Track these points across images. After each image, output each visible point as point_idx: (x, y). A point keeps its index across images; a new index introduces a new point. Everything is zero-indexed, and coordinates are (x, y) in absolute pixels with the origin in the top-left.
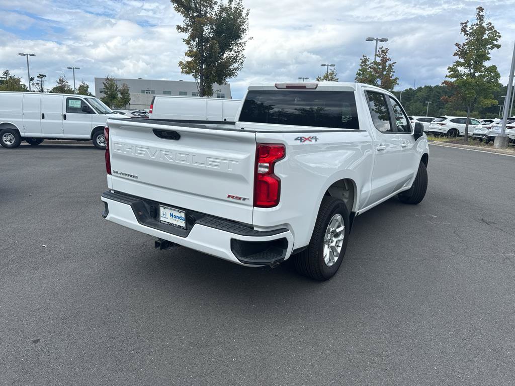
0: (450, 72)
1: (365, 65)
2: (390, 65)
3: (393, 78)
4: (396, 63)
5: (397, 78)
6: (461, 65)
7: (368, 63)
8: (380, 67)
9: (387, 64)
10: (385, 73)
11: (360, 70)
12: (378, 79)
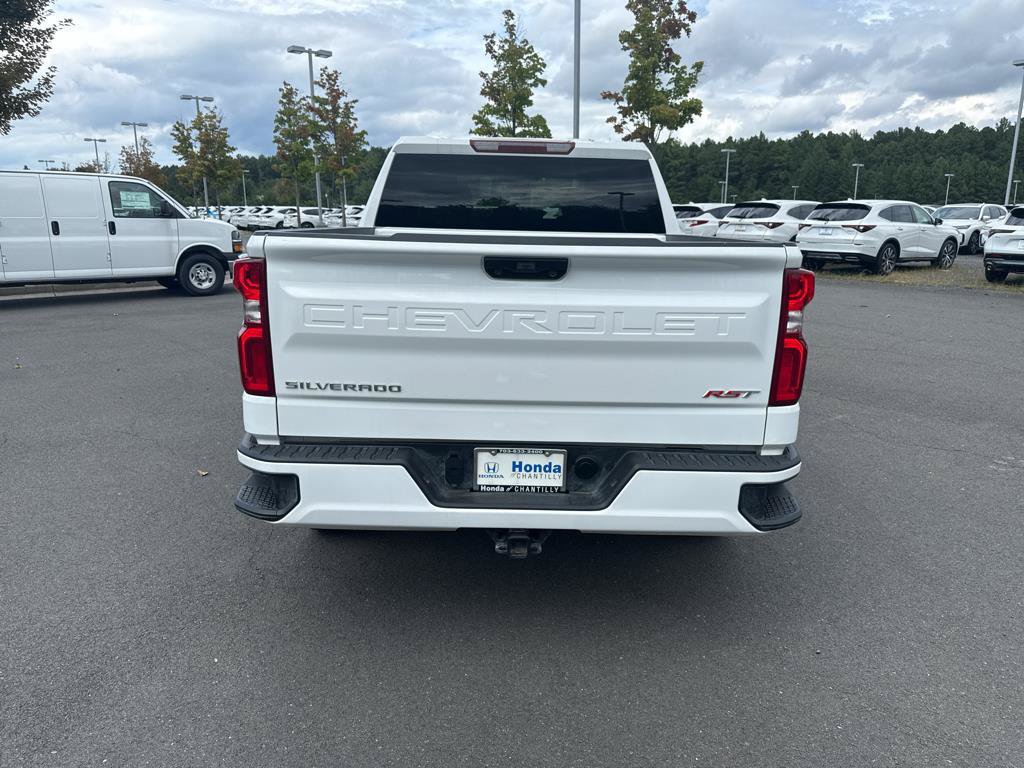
0: (477, 124)
1: (290, 101)
2: (346, 104)
3: (356, 131)
4: (356, 101)
5: (364, 132)
6: (493, 112)
7: (296, 99)
8: (329, 108)
9: (341, 102)
10: (339, 120)
11: (281, 112)
12: (327, 132)
